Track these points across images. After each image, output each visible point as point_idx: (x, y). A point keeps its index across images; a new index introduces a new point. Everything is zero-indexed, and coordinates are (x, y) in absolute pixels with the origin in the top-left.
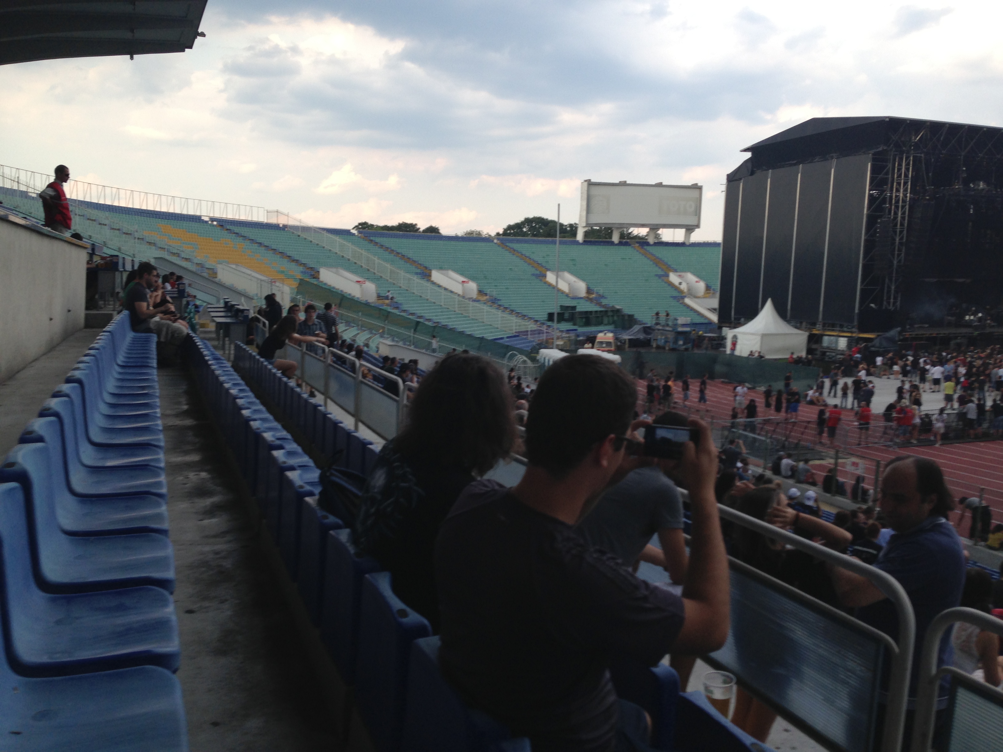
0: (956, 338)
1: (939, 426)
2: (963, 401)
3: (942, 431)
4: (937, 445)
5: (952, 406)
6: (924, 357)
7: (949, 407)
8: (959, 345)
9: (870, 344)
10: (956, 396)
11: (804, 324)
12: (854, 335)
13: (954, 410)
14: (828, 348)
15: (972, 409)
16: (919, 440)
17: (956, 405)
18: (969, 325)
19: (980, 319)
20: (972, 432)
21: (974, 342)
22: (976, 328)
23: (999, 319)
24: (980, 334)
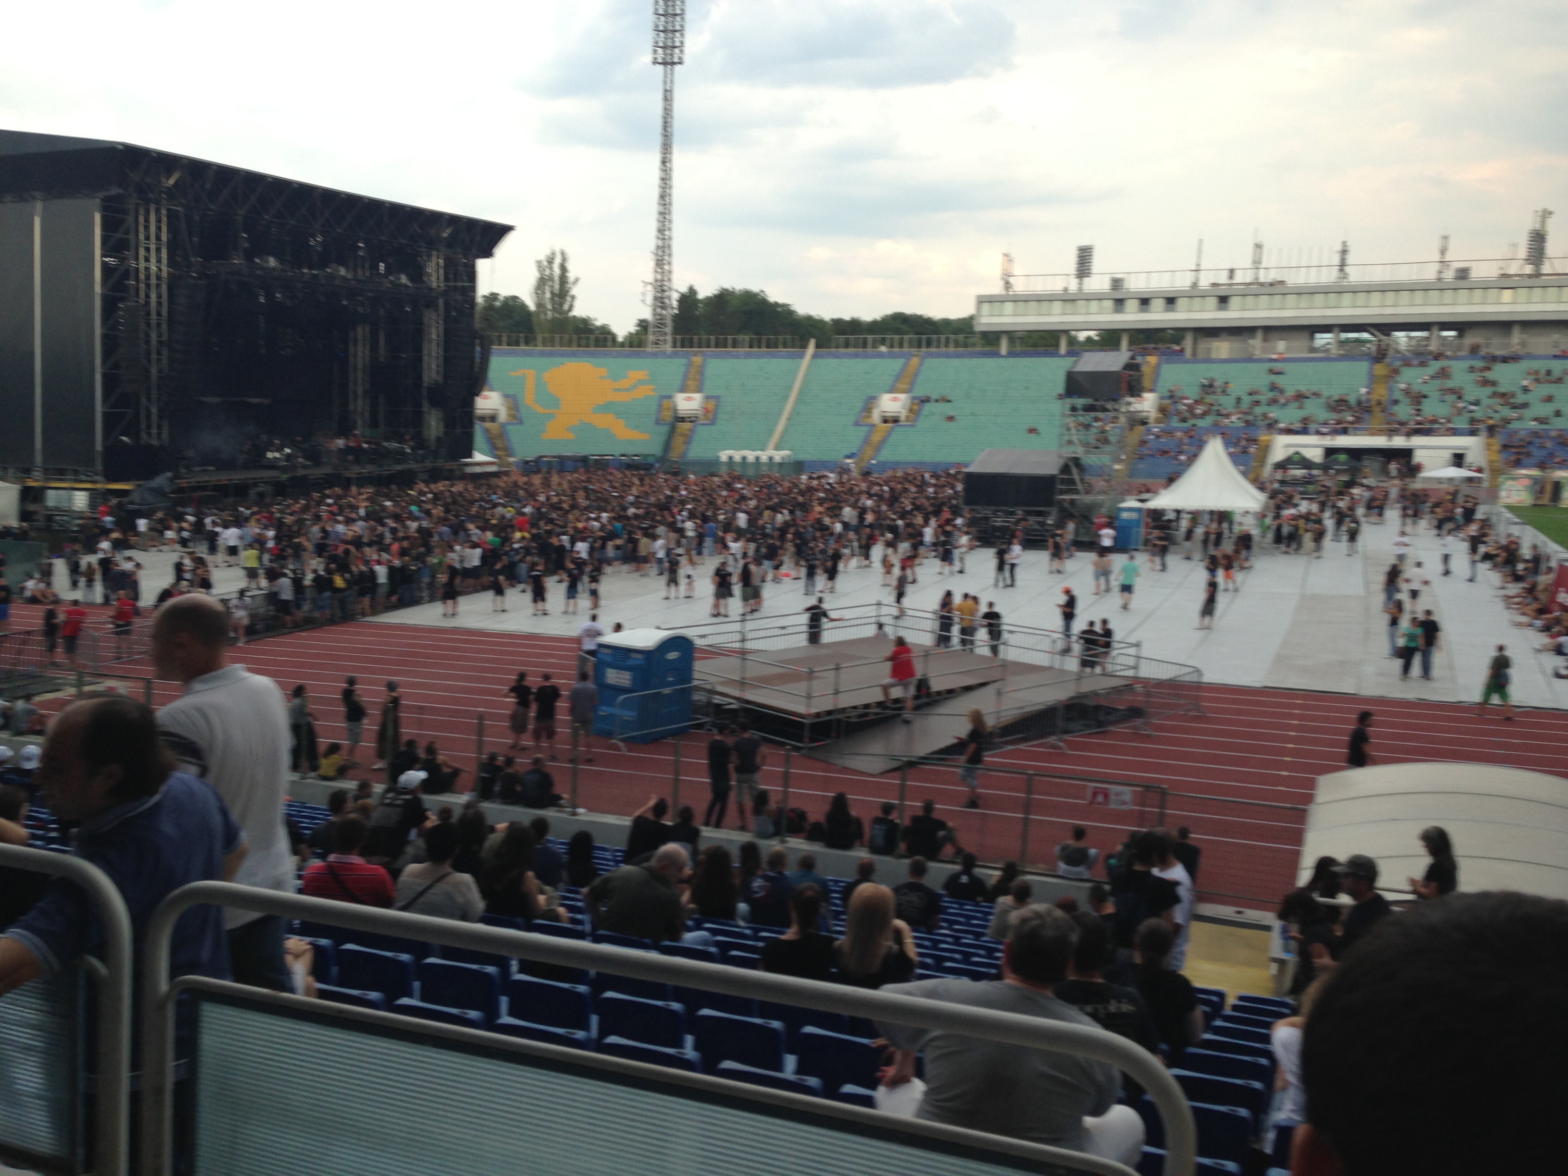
0: (255, 485)
1: (240, 615)
2: (272, 575)
3: (246, 622)
4: (240, 644)
5: (257, 584)
6: (212, 515)
7: (253, 585)
8: (261, 495)
9: (125, 499)
10: (262, 570)
11: (11, 471)
12: (97, 486)
13: (261, 589)
14: (56, 508)
15: (285, 586)
17: (264, 582)
18: (272, 465)
19: (288, 457)
20: (288, 618)
21: (281, 490)
22: (283, 469)
23: (315, 457)
24: (291, 479)
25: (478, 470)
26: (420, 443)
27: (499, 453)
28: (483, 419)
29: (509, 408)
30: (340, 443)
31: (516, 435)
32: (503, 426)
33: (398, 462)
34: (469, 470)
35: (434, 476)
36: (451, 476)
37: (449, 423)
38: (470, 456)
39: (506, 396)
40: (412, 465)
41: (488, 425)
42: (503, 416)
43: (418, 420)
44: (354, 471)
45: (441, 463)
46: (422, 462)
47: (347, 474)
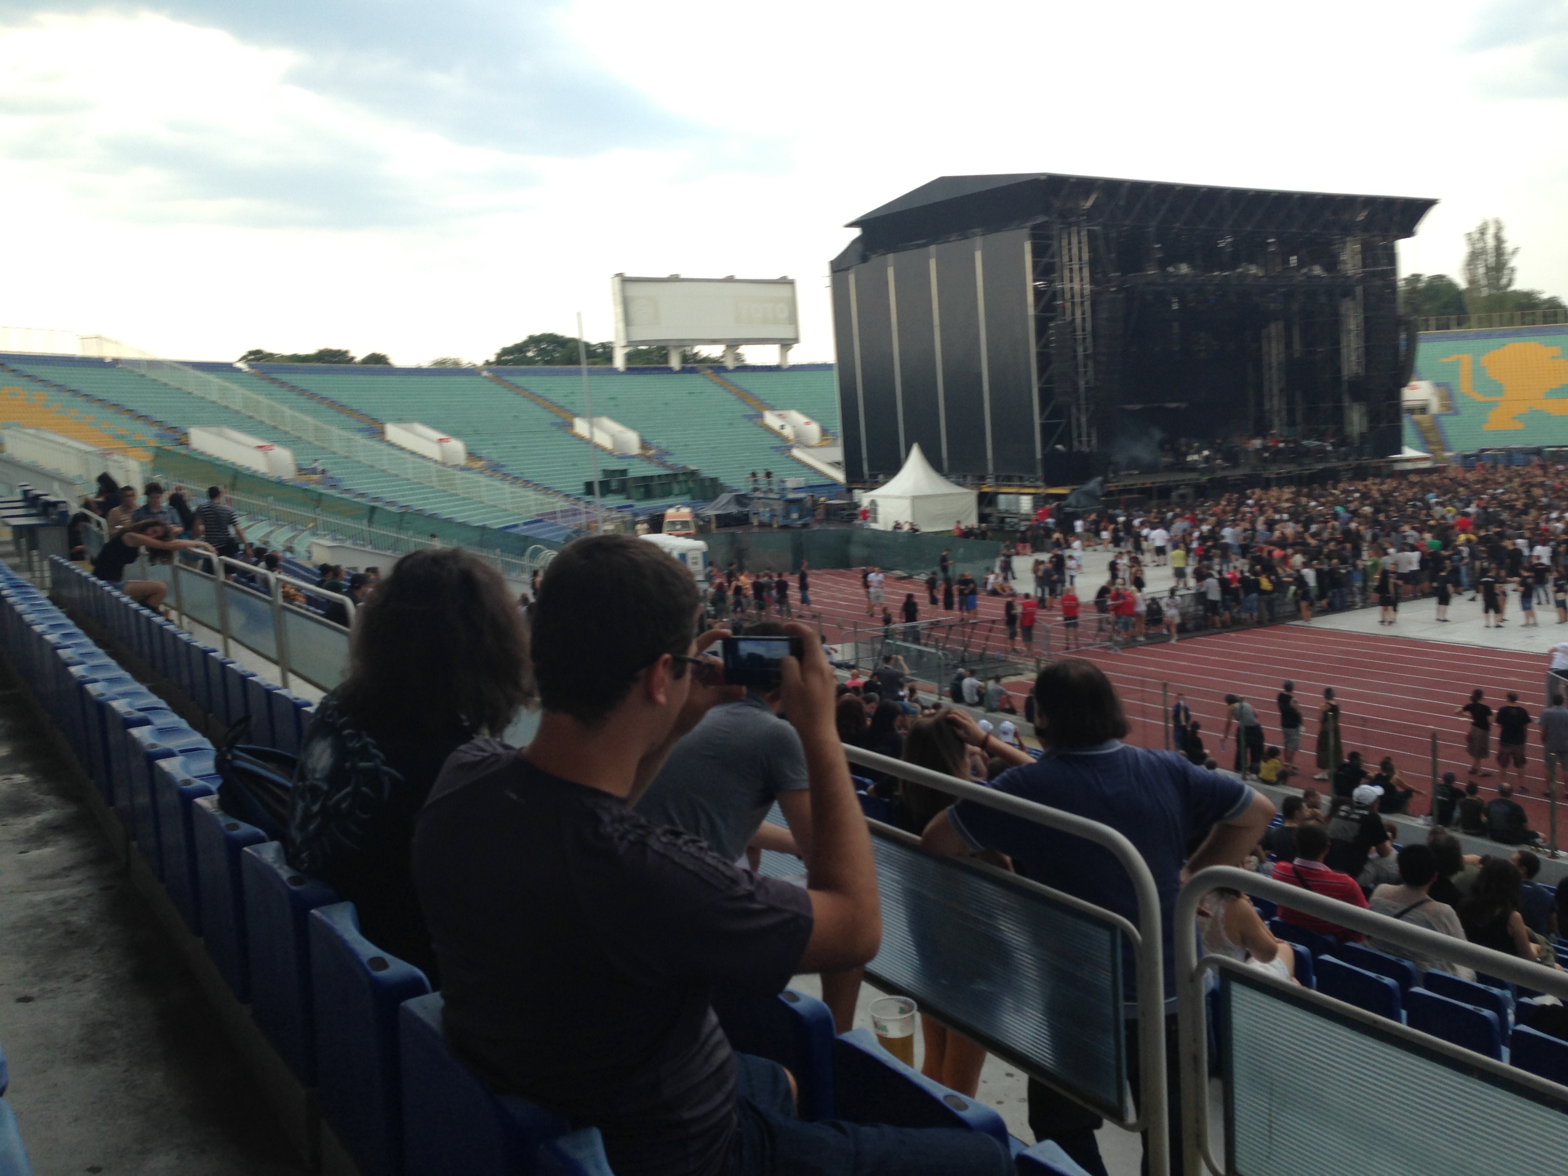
0: (1177, 487)
1: (1172, 614)
2: (1200, 575)
3: (1177, 620)
4: (1173, 642)
5: (1185, 584)
6: (1139, 517)
7: (1181, 585)
8: (1183, 497)
9: (1064, 503)
10: (1189, 570)
11: (969, 478)
12: (1040, 491)
13: (1188, 589)
14: (1007, 511)
15: (1212, 586)
16: (1147, 636)
17: (1192, 582)
18: (1192, 468)
19: (1207, 459)
20: (1217, 618)
21: (1202, 492)
22: (1203, 471)
23: (1232, 458)
24: (1210, 481)
25: (1409, 466)
26: (1343, 440)
27: (1432, 447)
28: (1412, 411)
29: (1442, 398)
30: (1257, 443)
31: (1451, 427)
32: (1436, 417)
33: (1320, 460)
34: (1398, 467)
35: (1360, 474)
36: (1378, 473)
37: (1374, 417)
38: (1400, 452)
39: (1438, 385)
40: (1334, 463)
41: (1418, 417)
42: (1435, 406)
43: (1338, 416)
44: (1272, 472)
45: (1366, 460)
46: (1345, 459)
47: (1266, 475)
